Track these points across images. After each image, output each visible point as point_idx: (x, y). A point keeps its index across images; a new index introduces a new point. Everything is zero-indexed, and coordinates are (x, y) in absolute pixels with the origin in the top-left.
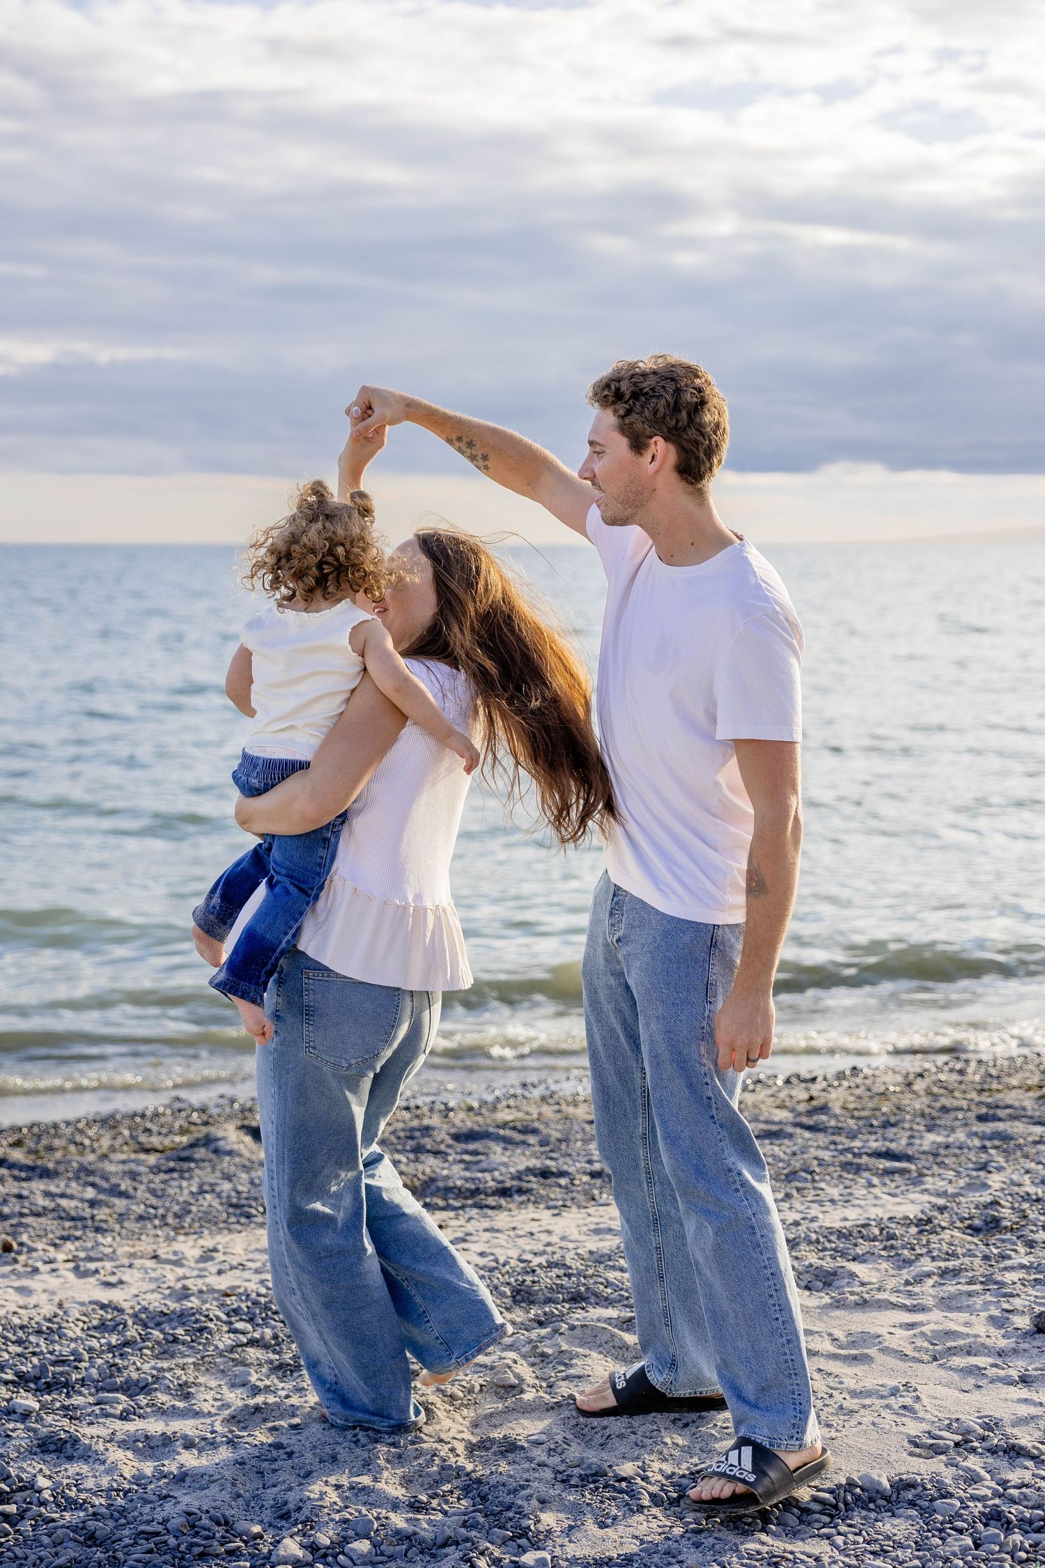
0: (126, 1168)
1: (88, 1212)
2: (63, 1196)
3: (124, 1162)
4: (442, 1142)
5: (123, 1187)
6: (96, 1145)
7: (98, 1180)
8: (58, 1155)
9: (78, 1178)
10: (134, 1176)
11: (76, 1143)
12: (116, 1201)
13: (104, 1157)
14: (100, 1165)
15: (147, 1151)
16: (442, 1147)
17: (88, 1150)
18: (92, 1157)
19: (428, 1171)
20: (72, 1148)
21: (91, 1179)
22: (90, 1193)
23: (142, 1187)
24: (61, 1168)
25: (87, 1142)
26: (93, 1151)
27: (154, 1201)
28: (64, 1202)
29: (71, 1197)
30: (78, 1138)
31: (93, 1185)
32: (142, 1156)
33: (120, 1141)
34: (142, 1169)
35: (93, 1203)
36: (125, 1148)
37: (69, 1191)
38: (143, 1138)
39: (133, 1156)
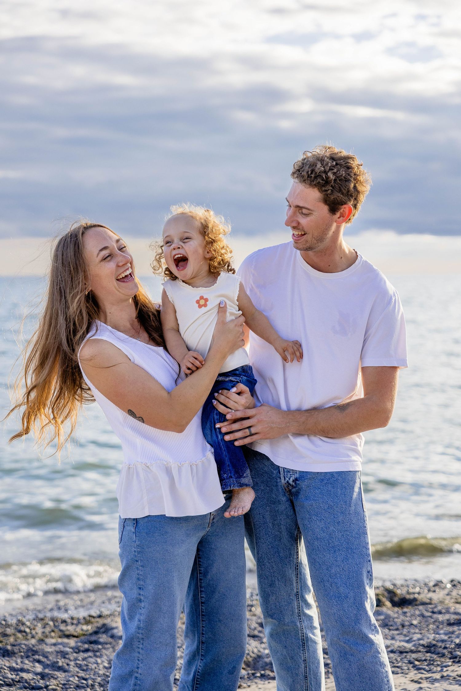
0: (57, 648)
1: (42, 683)
2: (22, 670)
3: (55, 645)
4: (255, 629)
5: (60, 664)
6: (33, 632)
7: (41, 658)
8: (12, 639)
9: (28, 657)
10: (64, 655)
11: (20, 631)
12: (58, 674)
13: (41, 641)
14: (40, 647)
15: (68, 636)
16: (256, 633)
17: (30, 635)
18: (33, 641)
19: (255, 650)
20: (19, 635)
21: (37, 657)
22: (39, 668)
23: (72, 663)
24: (16, 649)
25: (28, 630)
26: (33, 637)
27: (82, 674)
28: (25, 675)
29: (28, 671)
30: (22, 628)
31: (39, 661)
32: (66, 640)
33: (48, 630)
34: (68, 649)
35: (43, 676)
36: (53, 634)
37: (26, 667)
38: (63, 627)
39: (60, 640)
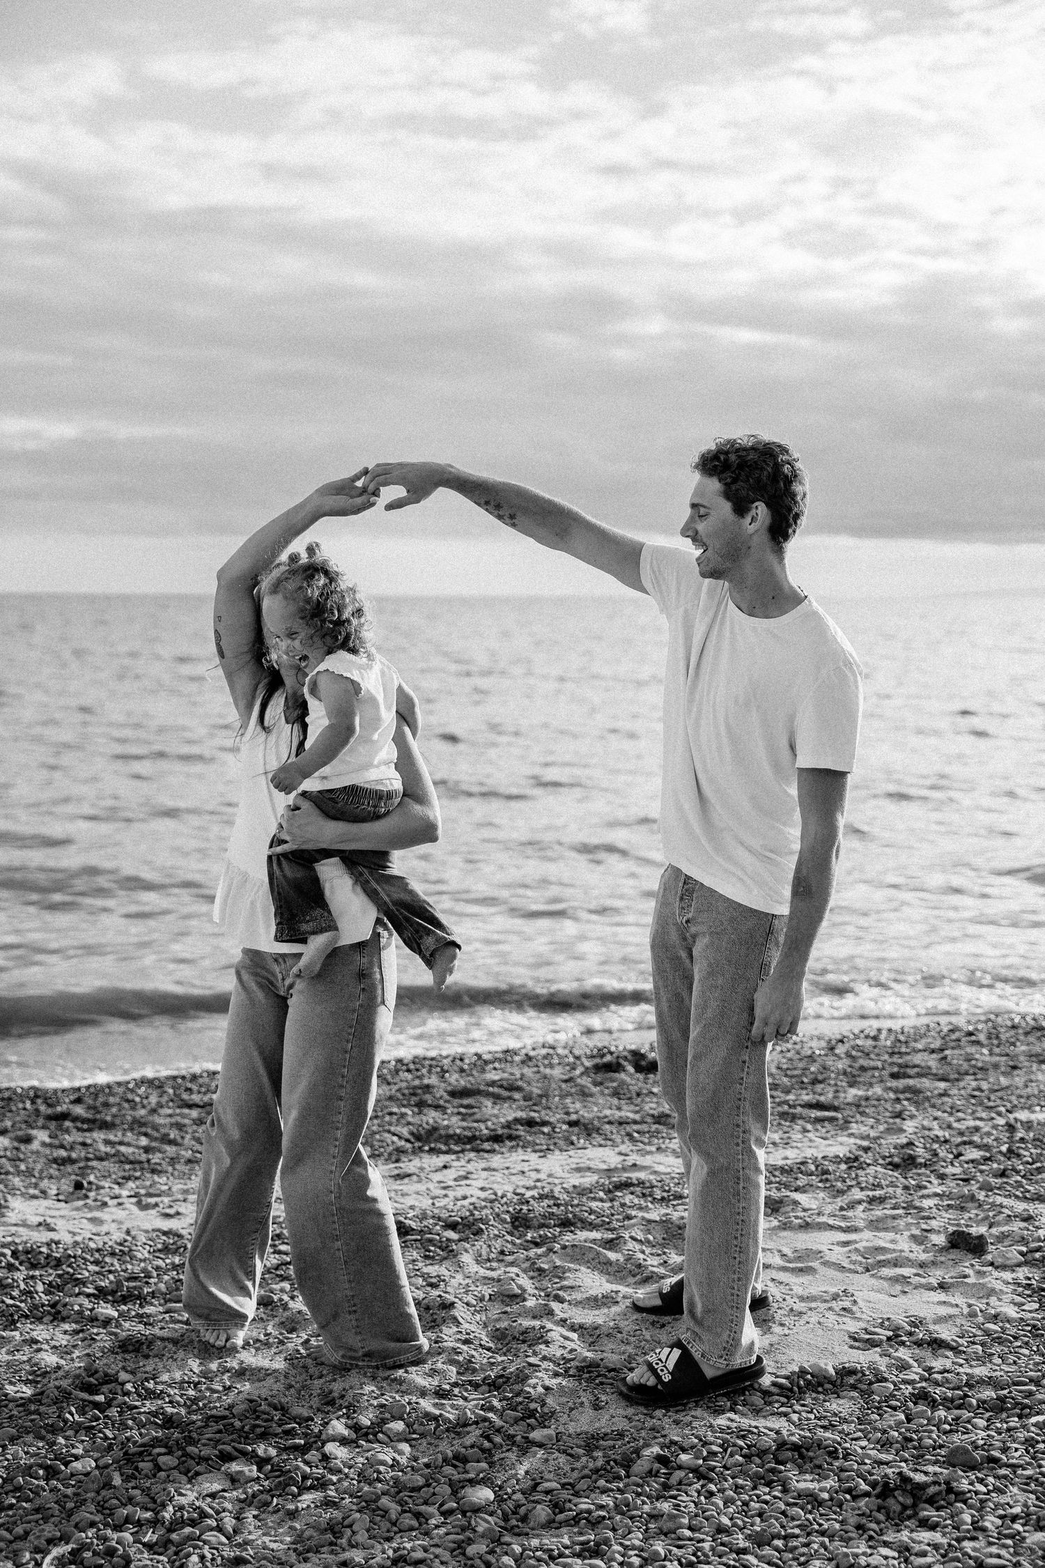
0: (173, 1120)
1: (144, 1157)
2: (121, 1143)
3: (170, 1116)
4: (441, 1097)
5: (172, 1136)
6: (145, 1102)
7: (149, 1131)
8: (114, 1110)
9: (132, 1129)
10: (180, 1127)
11: (128, 1101)
12: (167, 1148)
13: (154, 1111)
14: (151, 1118)
15: (190, 1106)
16: (441, 1102)
17: (139, 1106)
18: (143, 1112)
19: (431, 1121)
20: (126, 1105)
21: (143, 1130)
22: (144, 1141)
23: (188, 1136)
24: (118, 1121)
25: (138, 1099)
26: (144, 1107)
27: (198, 1147)
28: (123, 1149)
29: (128, 1144)
30: (130, 1096)
31: (146, 1135)
32: (186, 1111)
33: (165, 1098)
34: (186, 1121)
35: (147, 1150)
36: (171, 1104)
37: (126, 1140)
38: (185, 1096)
39: (178, 1111)
